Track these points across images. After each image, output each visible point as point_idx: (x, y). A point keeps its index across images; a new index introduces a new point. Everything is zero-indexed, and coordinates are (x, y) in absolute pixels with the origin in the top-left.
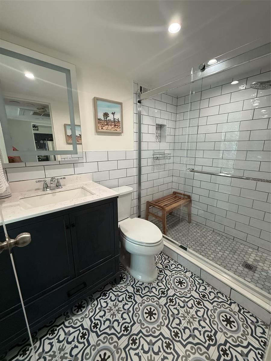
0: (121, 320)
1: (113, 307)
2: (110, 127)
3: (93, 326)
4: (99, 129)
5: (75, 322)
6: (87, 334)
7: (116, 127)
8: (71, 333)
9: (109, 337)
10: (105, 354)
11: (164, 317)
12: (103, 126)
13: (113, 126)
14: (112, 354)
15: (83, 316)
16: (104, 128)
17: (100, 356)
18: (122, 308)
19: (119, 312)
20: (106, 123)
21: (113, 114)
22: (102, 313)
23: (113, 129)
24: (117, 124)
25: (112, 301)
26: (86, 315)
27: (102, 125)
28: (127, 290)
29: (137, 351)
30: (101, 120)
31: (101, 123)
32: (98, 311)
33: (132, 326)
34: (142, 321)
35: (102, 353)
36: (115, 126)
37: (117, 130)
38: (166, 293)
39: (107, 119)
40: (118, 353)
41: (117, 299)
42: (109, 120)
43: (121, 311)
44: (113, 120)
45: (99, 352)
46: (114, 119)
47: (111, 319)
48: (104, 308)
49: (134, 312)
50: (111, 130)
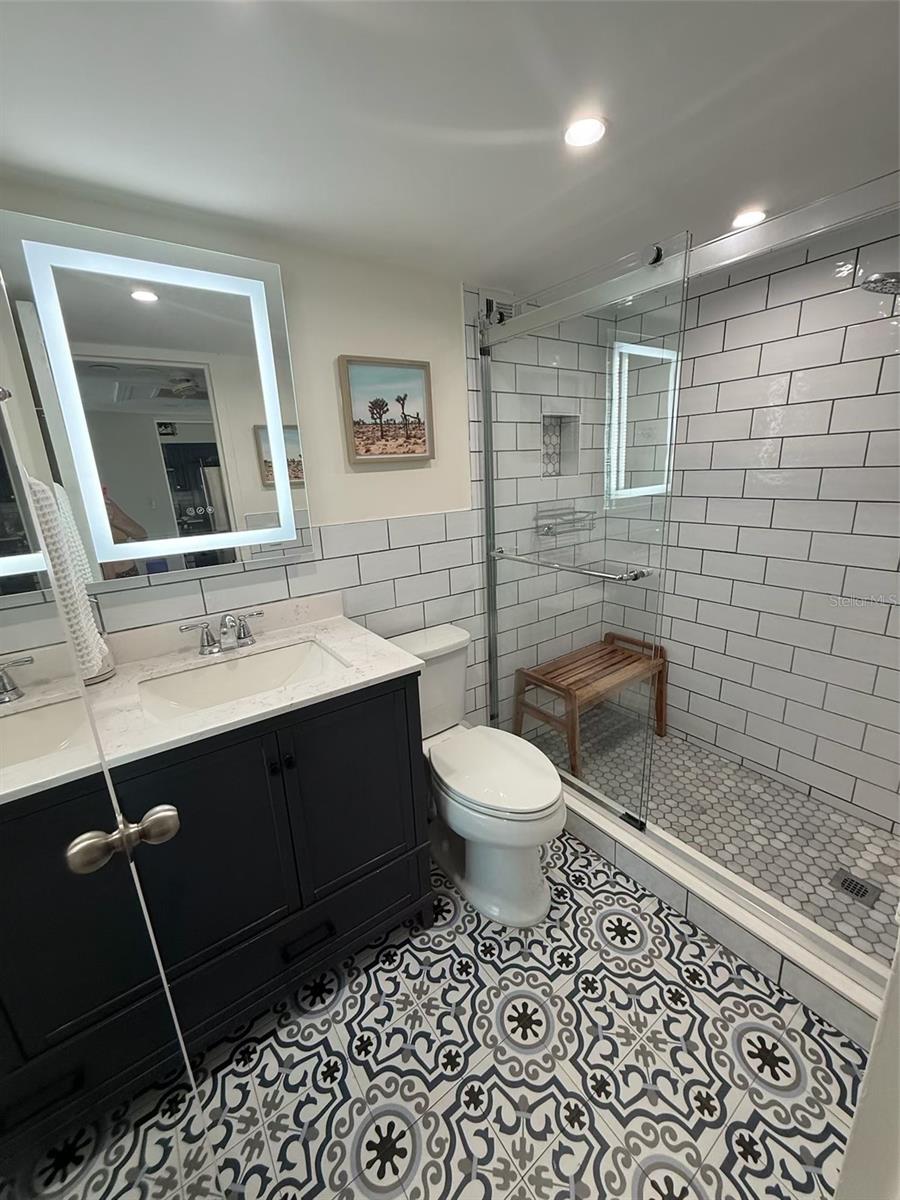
0: (435, 1035)
1: (413, 997)
2: (392, 444)
3: (357, 1047)
4: (360, 455)
5: (306, 1034)
6: (341, 1067)
7: (413, 440)
8: (295, 1060)
9: (401, 1081)
10: (391, 1126)
11: (565, 1034)
12: (370, 442)
13: (401, 441)
14: (411, 1128)
15: (327, 1016)
16: (372, 448)
17: (378, 1129)
18: (440, 1000)
19: (432, 1011)
20: (380, 434)
21: (401, 400)
22: (382, 1012)
23: (403, 449)
24: (413, 432)
25: (409, 976)
26: (337, 1013)
27: (368, 439)
28: (454, 947)
29: (482, 1126)
30: (364, 423)
31: (363, 433)
32: (369, 1004)
33: (468, 1054)
34: (500, 1040)
35: (383, 1123)
36: (408, 437)
37: (413, 452)
38: (574, 963)
39: (380, 418)
40: (427, 1125)
41: (425, 972)
42: (387, 423)
43: (437, 1007)
44: (401, 420)
45: (374, 1120)
46: (405, 416)
47: (407, 1029)
48: (388, 996)
49: (474, 1013)
50: (395, 453)
